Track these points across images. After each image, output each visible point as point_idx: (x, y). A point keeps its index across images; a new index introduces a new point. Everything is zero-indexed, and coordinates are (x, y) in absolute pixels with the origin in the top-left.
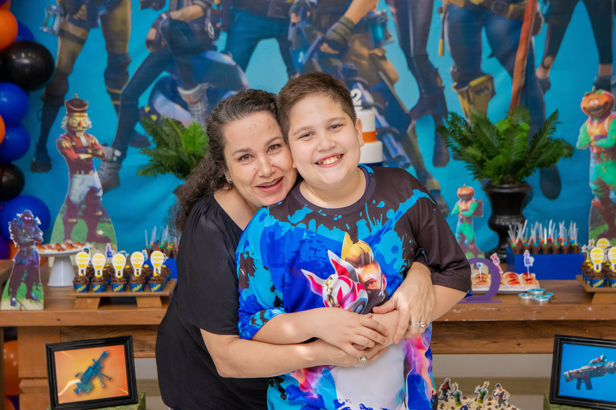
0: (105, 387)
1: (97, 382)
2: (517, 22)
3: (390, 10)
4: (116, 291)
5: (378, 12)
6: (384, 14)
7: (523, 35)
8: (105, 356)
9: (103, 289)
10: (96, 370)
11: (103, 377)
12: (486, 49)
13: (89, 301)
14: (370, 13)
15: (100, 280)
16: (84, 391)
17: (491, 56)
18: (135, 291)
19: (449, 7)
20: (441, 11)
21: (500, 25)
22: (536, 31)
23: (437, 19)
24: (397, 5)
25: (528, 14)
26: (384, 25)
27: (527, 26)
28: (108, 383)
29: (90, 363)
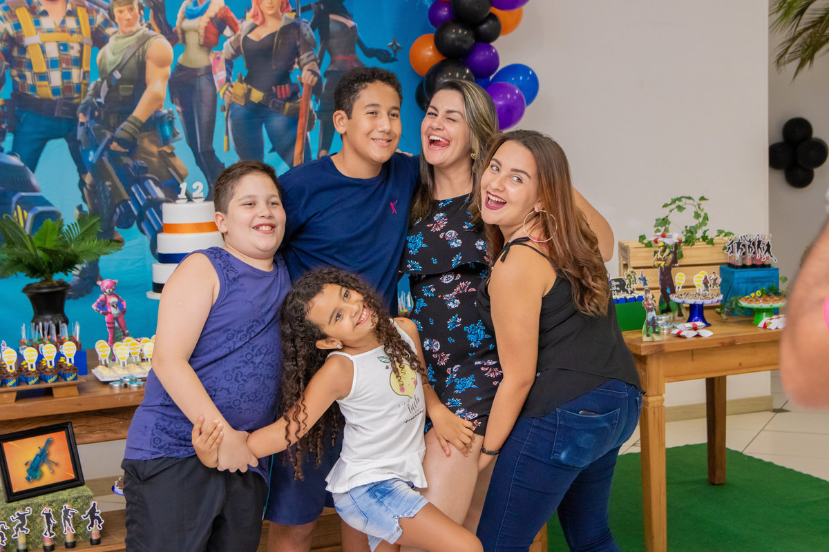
0: (53, 472)
1: (45, 468)
2: (293, 119)
3: (176, 109)
4: (32, 384)
5: (165, 111)
6: (170, 112)
7: (299, 131)
8: (49, 443)
9: (18, 384)
10: (43, 456)
11: (50, 463)
12: (268, 145)
13: (5, 396)
14: (157, 111)
15: (14, 375)
16: (34, 478)
17: (272, 150)
18: (51, 382)
19: (231, 105)
20: (224, 109)
21: (278, 121)
22: (310, 128)
23: (221, 117)
24: (182, 104)
25: (302, 112)
26: (171, 123)
27: (302, 122)
28: (56, 469)
29: (37, 451)
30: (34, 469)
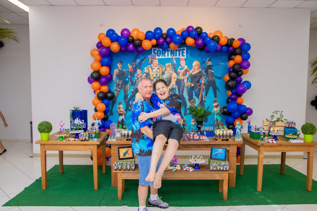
0: (128, 155)
1: (127, 154)
3: (177, 87)
4: (130, 138)
5: (174, 87)
6: (175, 87)
7: (201, 92)
8: (128, 150)
9: (127, 137)
10: (127, 152)
11: (128, 153)
12: (194, 94)
13: (125, 139)
14: (173, 87)
15: (127, 136)
16: (124, 156)
17: (195, 96)
19: (187, 86)
20: (186, 87)
21: (197, 90)
22: (203, 92)
23: (185, 89)
24: (178, 86)
25: (202, 88)
26: (175, 90)
27: (201, 90)
28: (129, 155)
29: (126, 151)
30: (125, 154)
